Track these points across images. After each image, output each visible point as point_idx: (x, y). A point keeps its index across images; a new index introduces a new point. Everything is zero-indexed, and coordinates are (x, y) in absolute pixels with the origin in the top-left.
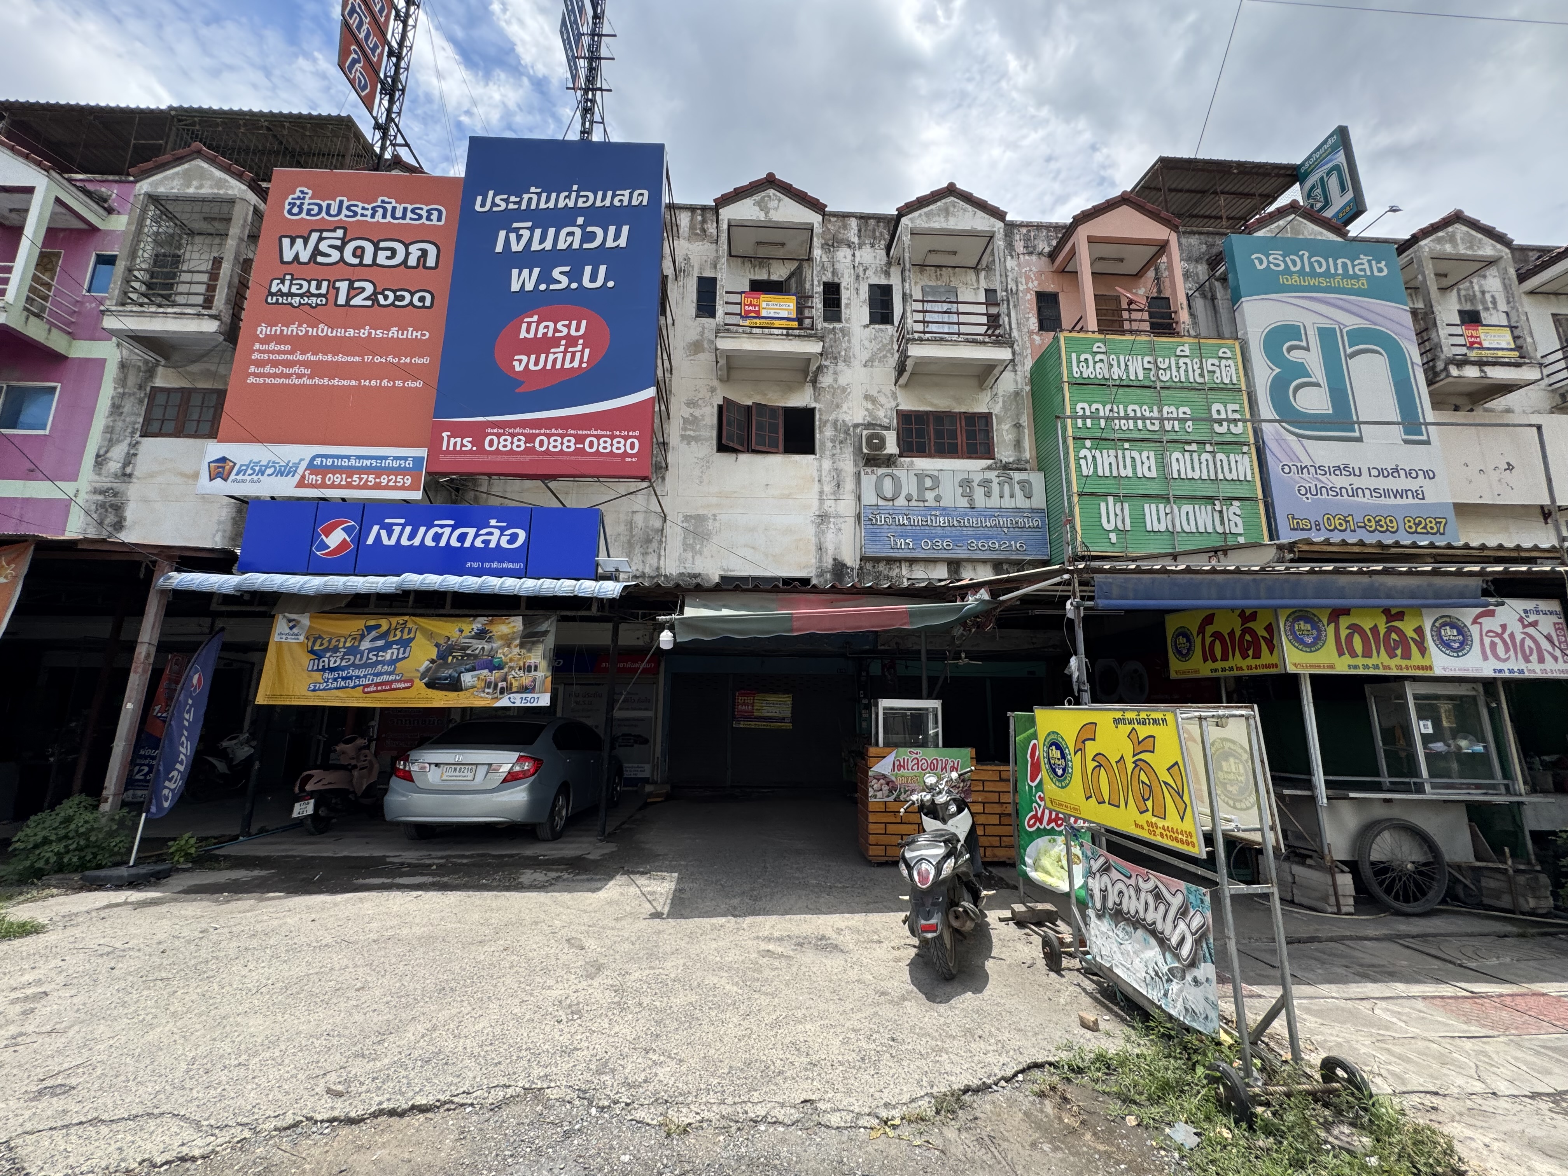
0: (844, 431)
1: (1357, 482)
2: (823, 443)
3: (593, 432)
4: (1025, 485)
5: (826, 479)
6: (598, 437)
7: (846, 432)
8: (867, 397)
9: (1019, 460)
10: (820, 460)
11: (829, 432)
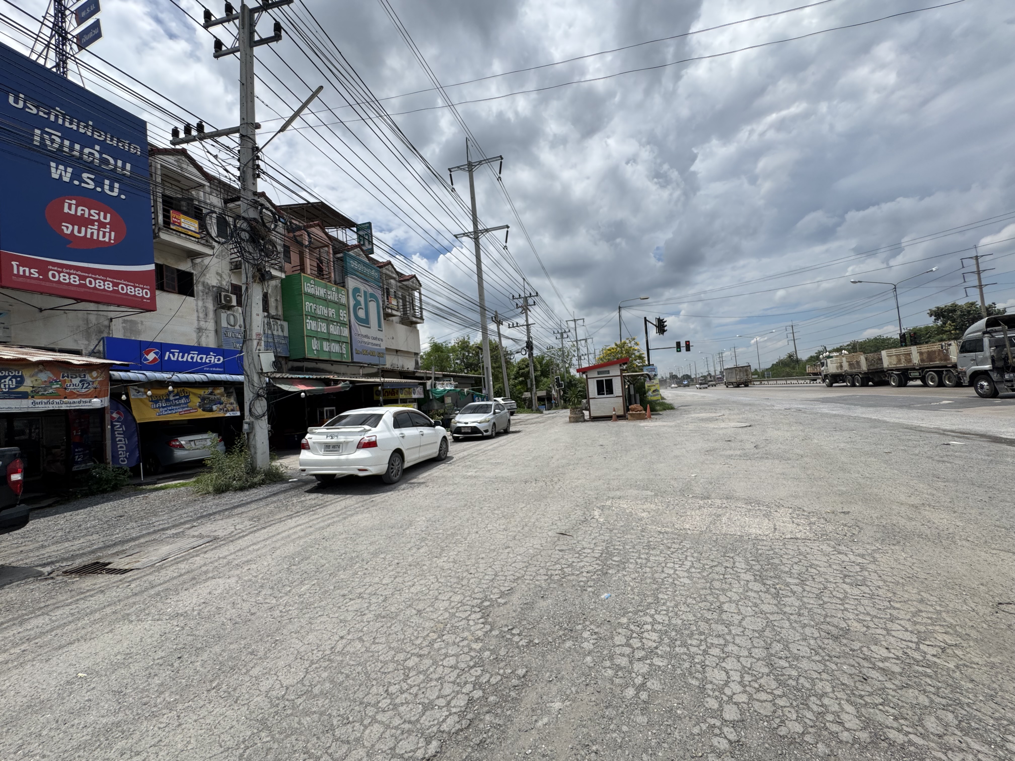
0: (208, 288)
1: (368, 341)
2: (198, 293)
3: (122, 282)
4: (282, 326)
5: (200, 311)
6: (127, 285)
7: (209, 289)
8: (217, 273)
9: (277, 315)
10: (197, 300)
11: (200, 287)
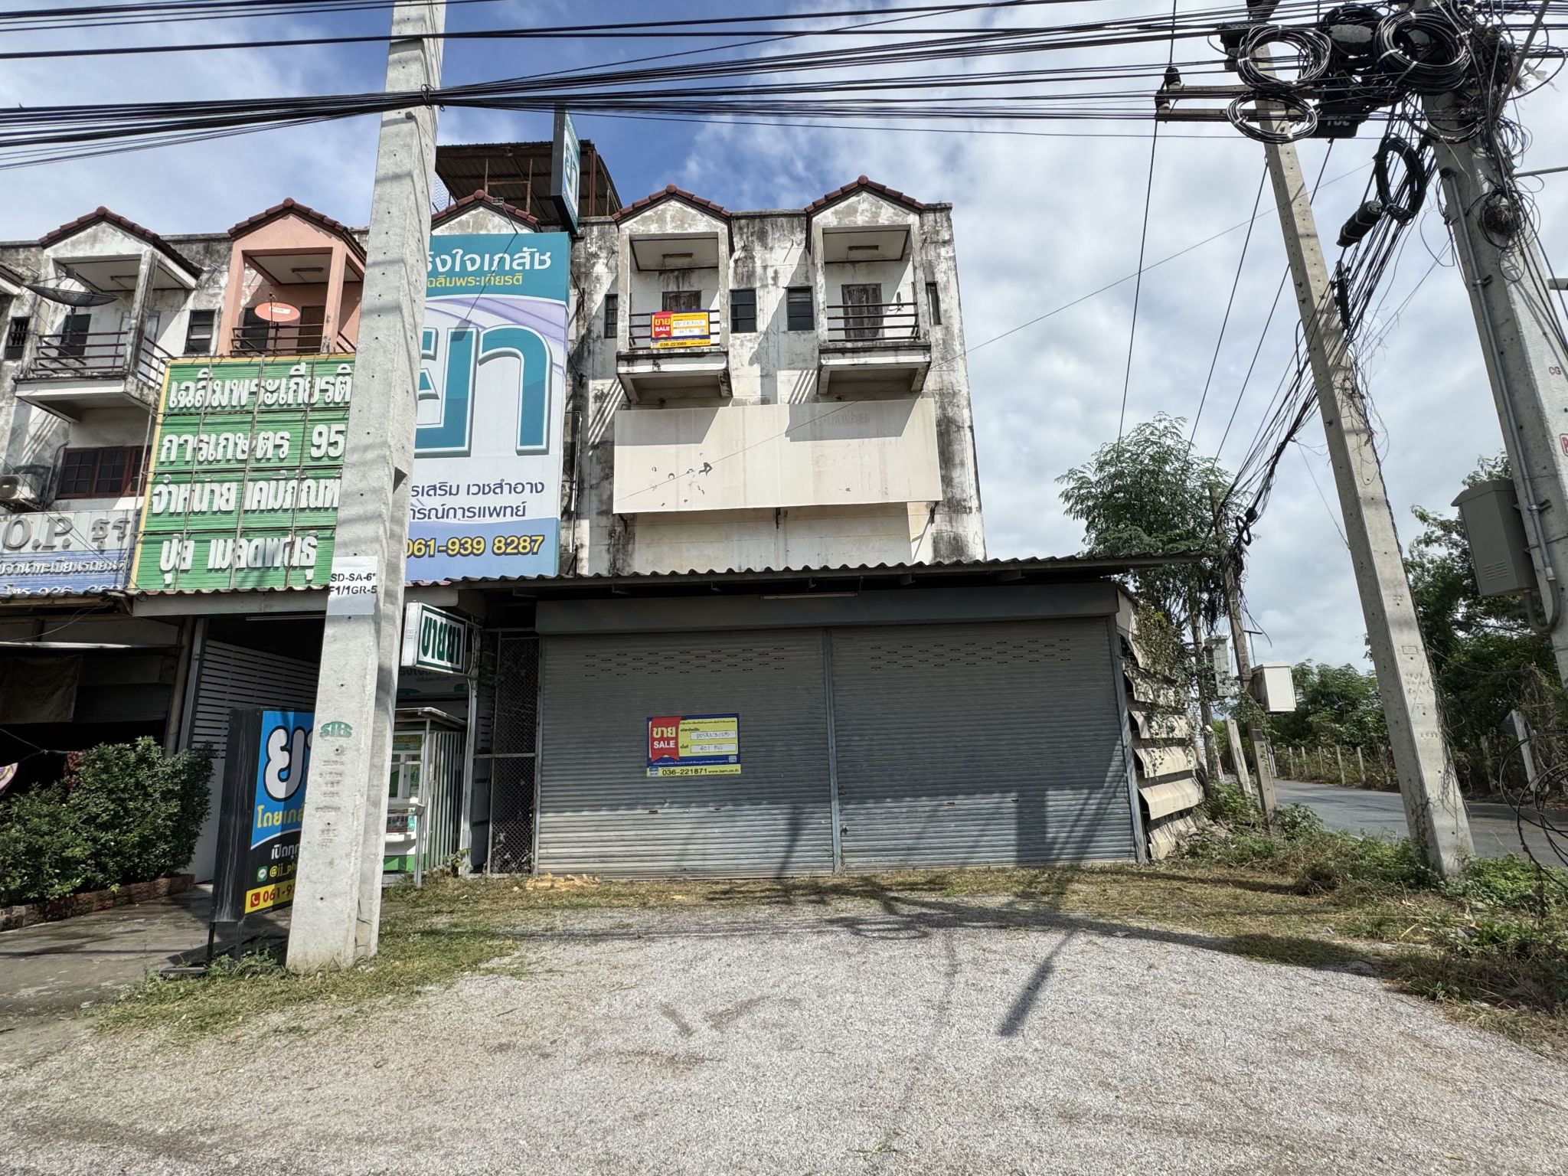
1: (450, 501)
